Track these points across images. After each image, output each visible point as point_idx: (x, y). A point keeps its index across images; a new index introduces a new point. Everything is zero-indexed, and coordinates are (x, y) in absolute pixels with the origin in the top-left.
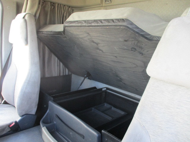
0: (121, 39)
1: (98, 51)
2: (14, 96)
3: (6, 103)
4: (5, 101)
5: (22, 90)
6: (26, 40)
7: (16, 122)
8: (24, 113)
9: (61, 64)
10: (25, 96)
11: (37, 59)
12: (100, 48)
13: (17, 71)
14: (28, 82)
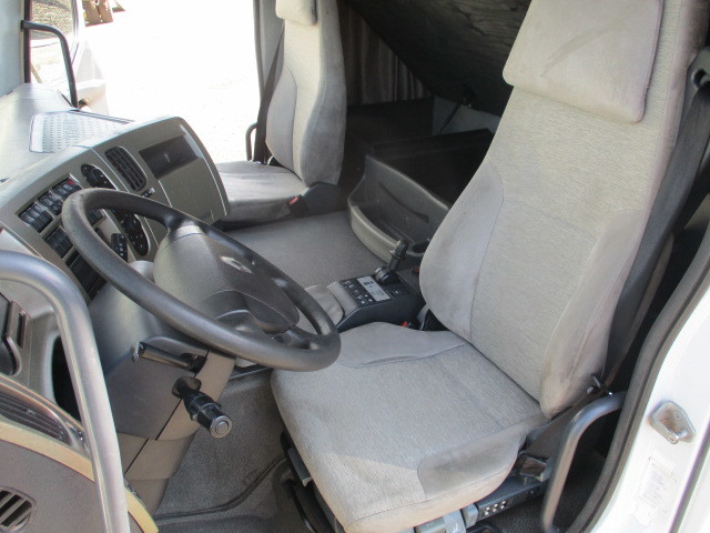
0: (504, 7)
1: (474, 31)
2: (292, 146)
3: (275, 163)
4: (273, 159)
5: (309, 127)
6: (315, 12)
7: (300, 196)
8: (315, 180)
9: (404, 67)
10: (316, 142)
11: (338, 58)
12: (476, 25)
13: (296, 88)
14: (321, 111)
